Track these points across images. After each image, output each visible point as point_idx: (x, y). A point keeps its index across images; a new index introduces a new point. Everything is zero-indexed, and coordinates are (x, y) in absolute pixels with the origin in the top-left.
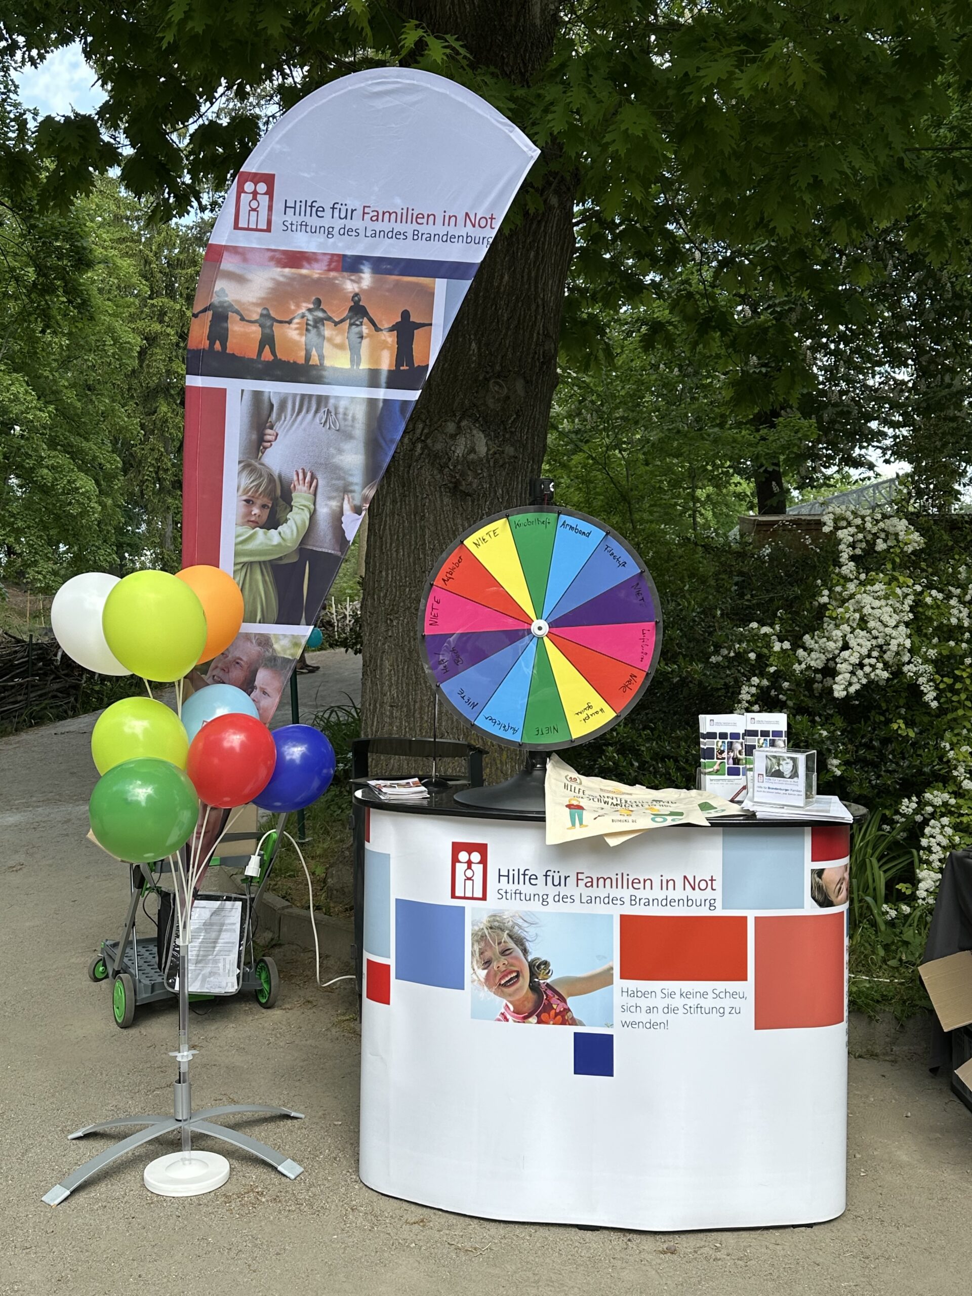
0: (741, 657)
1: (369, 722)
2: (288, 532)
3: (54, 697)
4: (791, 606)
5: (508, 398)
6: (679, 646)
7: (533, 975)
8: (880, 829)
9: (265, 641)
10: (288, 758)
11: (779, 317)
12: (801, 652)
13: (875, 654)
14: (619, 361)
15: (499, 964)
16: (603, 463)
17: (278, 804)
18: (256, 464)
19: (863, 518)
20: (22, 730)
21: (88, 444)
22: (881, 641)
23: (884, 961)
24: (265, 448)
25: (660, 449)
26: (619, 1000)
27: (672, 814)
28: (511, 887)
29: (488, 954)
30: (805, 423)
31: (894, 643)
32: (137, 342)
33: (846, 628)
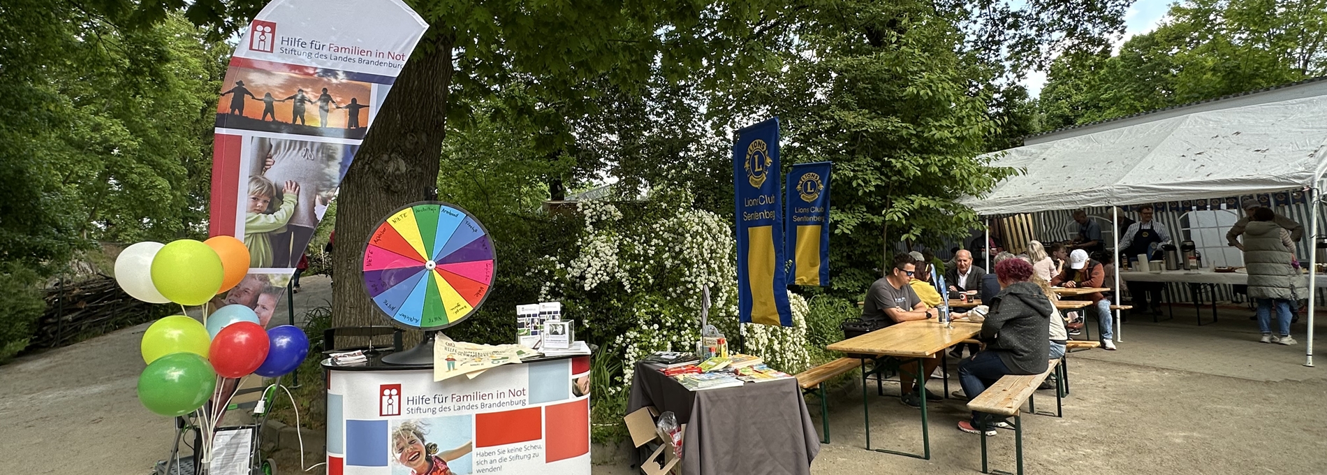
0: (541, 272)
1: (337, 317)
2: (281, 215)
3: (133, 311)
4: (564, 246)
5: (417, 143)
6: (510, 268)
7: (427, 452)
8: (607, 351)
9: (264, 278)
10: (278, 345)
11: (558, 109)
12: (569, 269)
13: (603, 269)
14: (480, 126)
15: (409, 449)
16: (473, 175)
17: (272, 372)
18: (261, 178)
19: (595, 204)
20: (109, 332)
21: (165, 161)
22: (605, 263)
23: (610, 415)
24: (267, 169)
25: (503, 168)
26: (475, 459)
27: (503, 358)
28: (415, 406)
29: (402, 445)
30: (571, 158)
31: (611, 263)
32: (201, 104)
33: (589, 257)
